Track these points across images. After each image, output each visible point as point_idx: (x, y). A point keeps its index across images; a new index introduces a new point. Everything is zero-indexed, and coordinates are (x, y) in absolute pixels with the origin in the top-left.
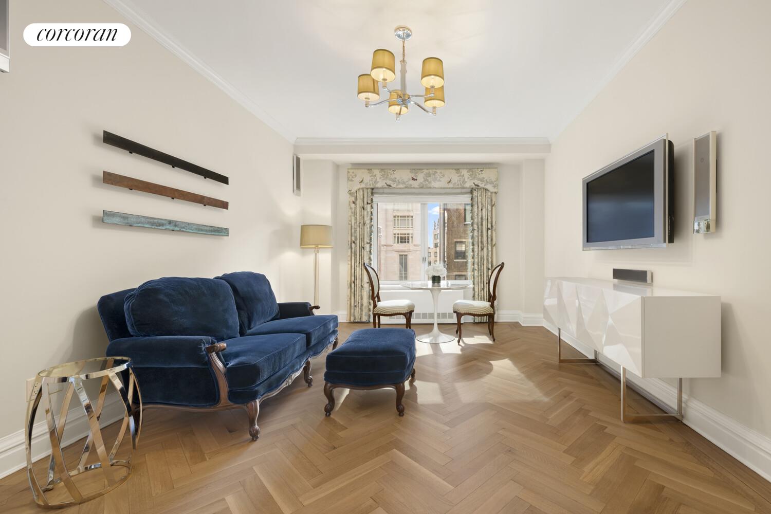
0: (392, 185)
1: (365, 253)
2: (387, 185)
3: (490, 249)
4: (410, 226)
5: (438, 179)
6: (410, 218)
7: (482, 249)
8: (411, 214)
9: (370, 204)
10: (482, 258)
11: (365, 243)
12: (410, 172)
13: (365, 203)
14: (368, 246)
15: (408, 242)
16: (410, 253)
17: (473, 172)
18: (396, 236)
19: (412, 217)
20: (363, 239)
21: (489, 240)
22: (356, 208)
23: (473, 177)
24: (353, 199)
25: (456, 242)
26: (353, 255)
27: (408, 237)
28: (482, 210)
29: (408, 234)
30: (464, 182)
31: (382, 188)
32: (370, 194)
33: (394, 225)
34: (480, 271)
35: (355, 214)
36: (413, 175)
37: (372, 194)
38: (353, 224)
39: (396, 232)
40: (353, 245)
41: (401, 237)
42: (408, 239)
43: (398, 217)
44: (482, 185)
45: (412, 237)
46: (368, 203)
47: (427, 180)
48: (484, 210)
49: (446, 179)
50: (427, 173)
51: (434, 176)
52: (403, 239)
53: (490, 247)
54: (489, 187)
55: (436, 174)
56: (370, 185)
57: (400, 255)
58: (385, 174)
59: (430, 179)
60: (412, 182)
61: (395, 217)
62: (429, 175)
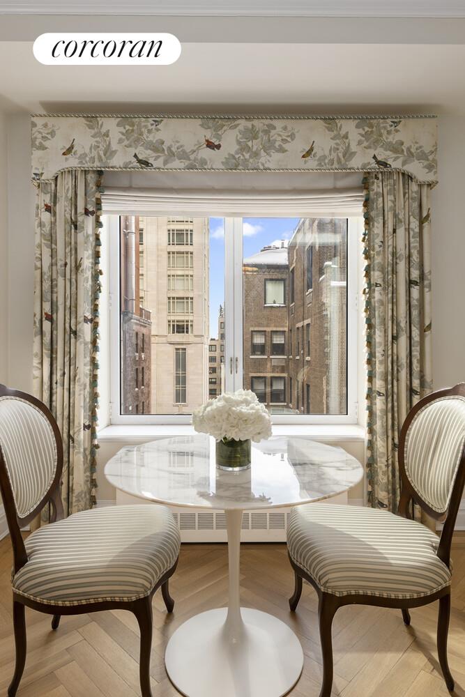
0: (151, 161)
1: (81, 348)
2: (140, 161)
3: (416, 337)
4: (190, 311)
5: (277, 144)
6: (190, 300)
7: (395, 338)
8: (190, 295)
9: (92, 213)
10: (395, 361)
11: (81, 319)
12: (202, 125)
13: (81, 209)
14: (87, 328)
15: (187, 332)
16: (189, 346)
17: (371, 126)
18: (171, 323)
19: (192, 298)
20: (73, 309)
21: (415, 313)
22: (53, 224)
23: (372, 139)
24: (47, 199)
25: (252, 331)
26: (46, 352)
27: (187, 325)
28: (394, 231)
29: (187, 321)
30: (348, 154)
31: (126, 170)
32: (92, 186)
33: (169, 309)
34: (390, 399)
35: (52, 239)
36: (209, 134)
37: (100, 187)
38: (45, 269)
39: (172, 318)
40: (47, 325)
41: (177, 325)
42: (187, 328)
43: (173, 298)
44: (396, 164)
45: (192, 325)
46: (87, 212)
47: (249, 149)
48: (401, 232)
49: (297, 146)
50: (246, 129)
51: (265, 138)
52: (180, 328)
53: (416, 333)
54: (415, 168)
55: (273, 132)
56: (93, 160)
57: (177, 349)
58: (133, 131)
59: (255, 145)
60: (207, 153)
61: (169, 298)
62: (252, 134)
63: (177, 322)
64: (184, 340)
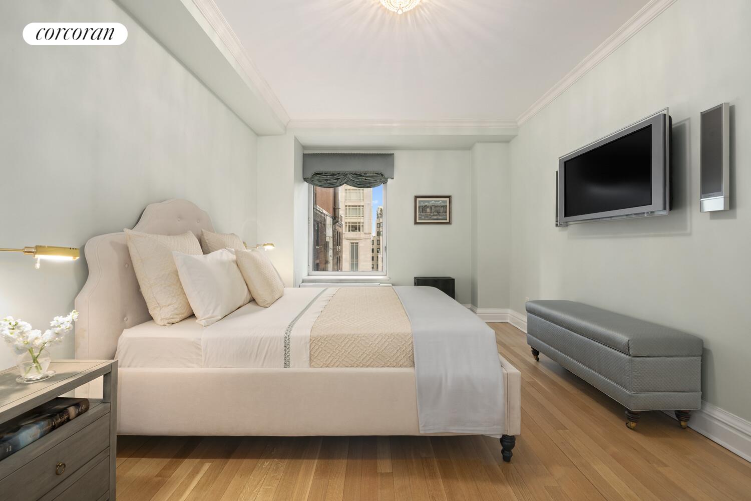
63: (352, 223)
64: (357, 237)
